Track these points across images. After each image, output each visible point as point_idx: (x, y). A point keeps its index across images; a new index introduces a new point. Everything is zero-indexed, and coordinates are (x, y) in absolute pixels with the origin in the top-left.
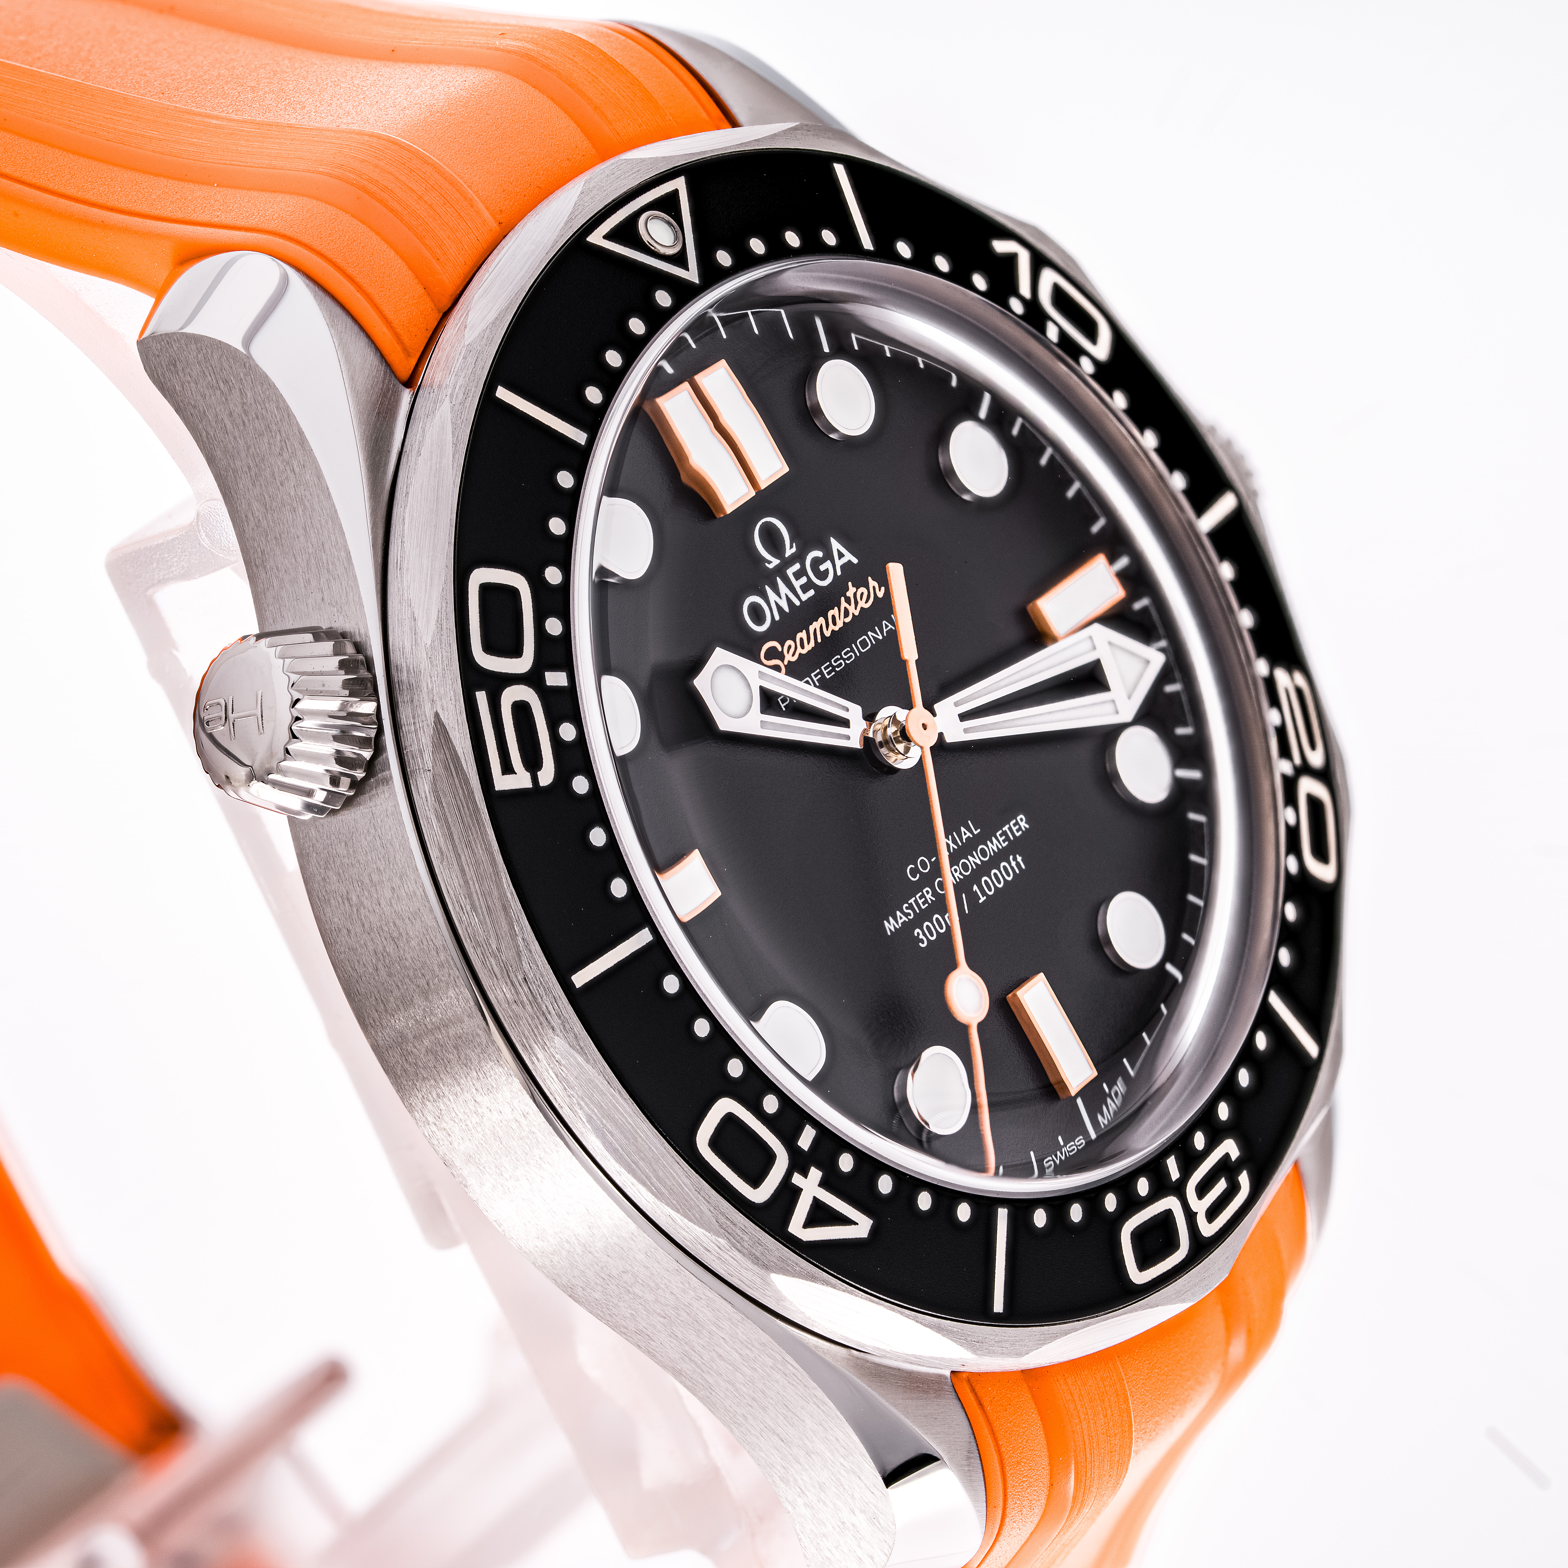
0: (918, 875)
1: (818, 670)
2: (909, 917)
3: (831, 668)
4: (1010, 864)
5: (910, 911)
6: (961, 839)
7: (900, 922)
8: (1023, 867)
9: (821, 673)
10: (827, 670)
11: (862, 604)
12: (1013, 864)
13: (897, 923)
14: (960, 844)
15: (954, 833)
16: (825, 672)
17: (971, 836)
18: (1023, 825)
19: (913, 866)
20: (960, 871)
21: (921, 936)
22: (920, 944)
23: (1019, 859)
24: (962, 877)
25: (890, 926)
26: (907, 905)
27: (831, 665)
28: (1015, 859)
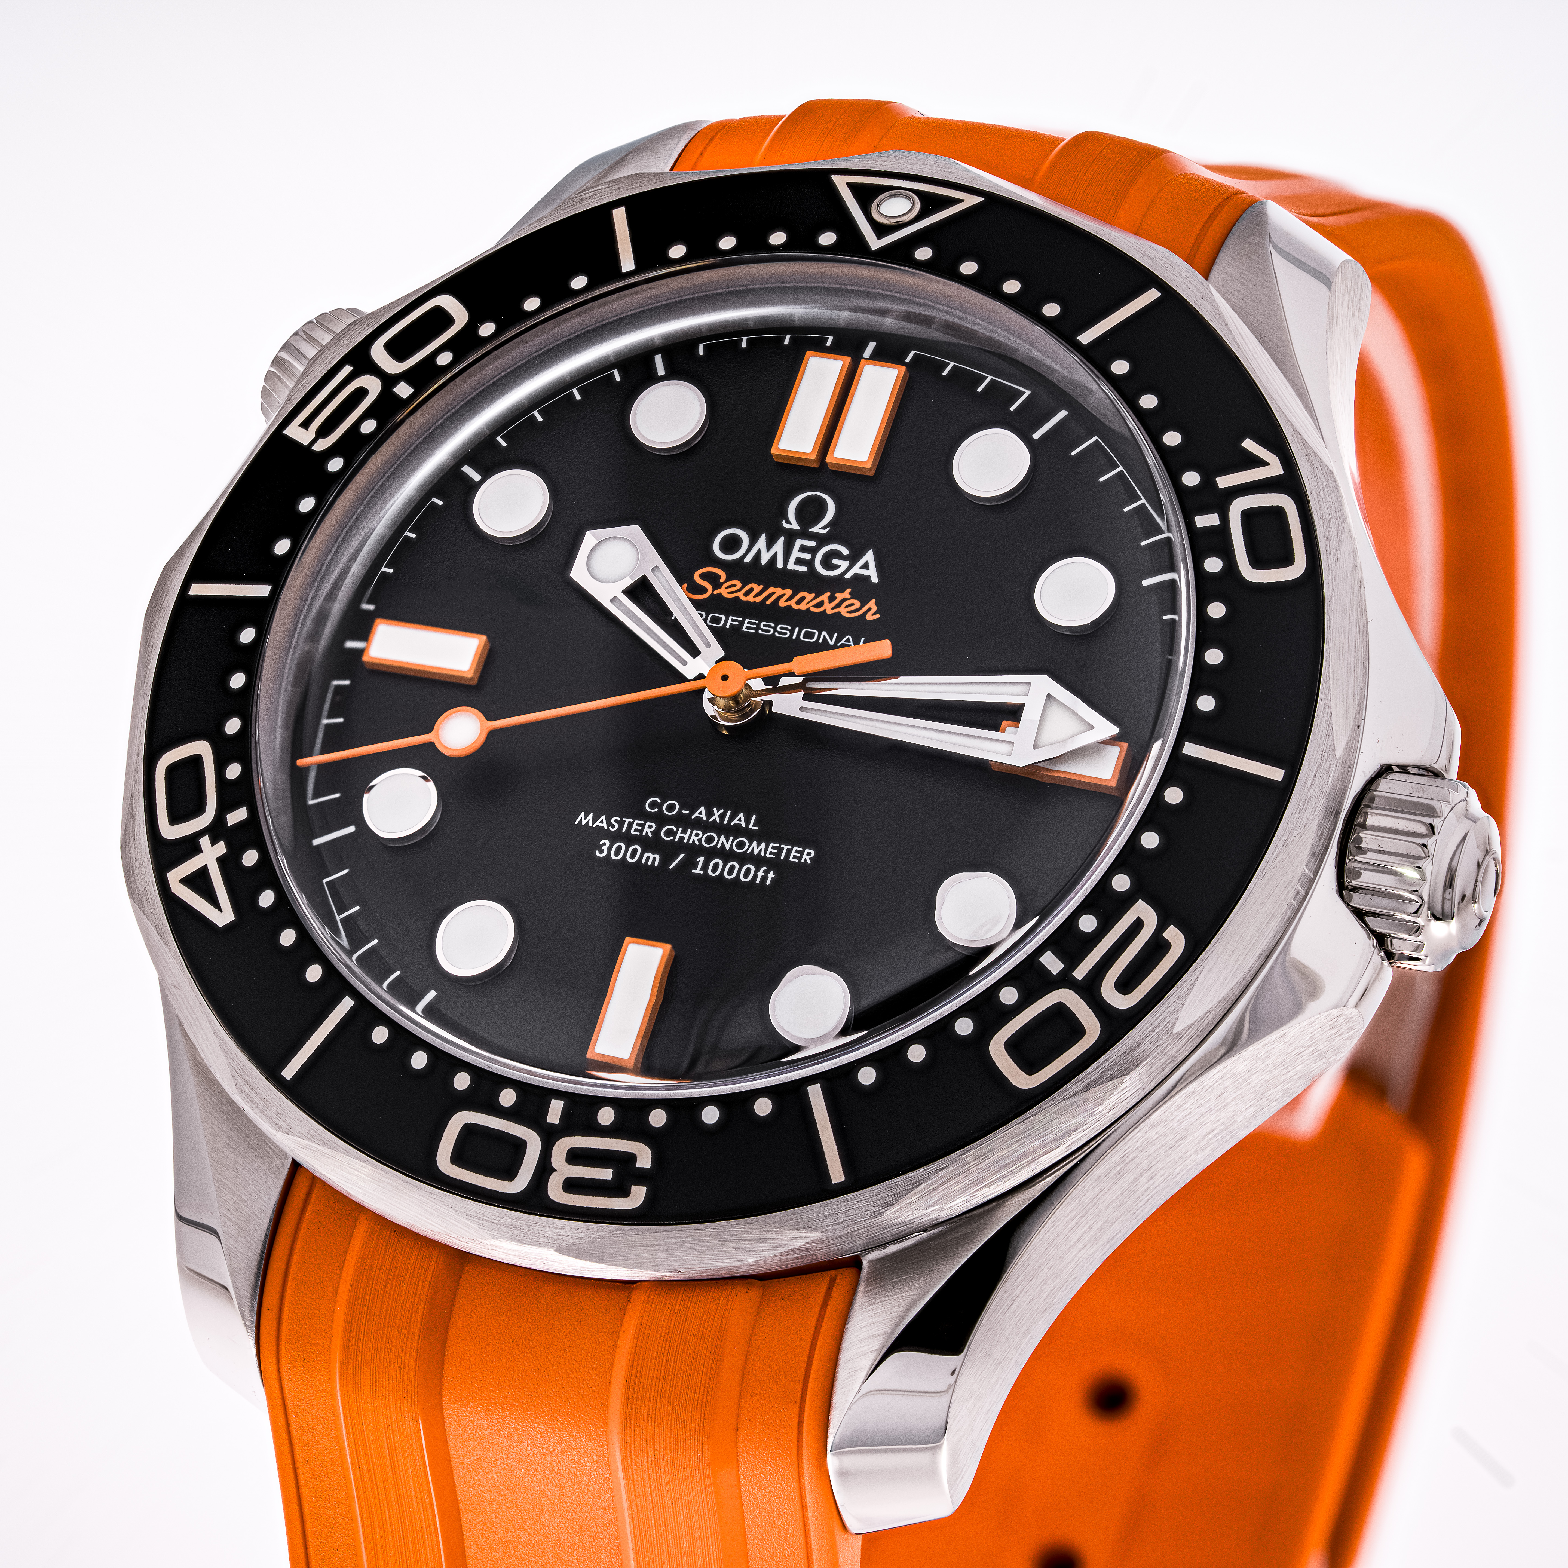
0: (656, 810)
1: (741, 619)
2: (610, 828)
3: (755, 626)
4: (757, 870)
5: (616, 826)
6: (732, 818)
7: (597, 823)
8: (768, 883)
9: (742, 623)
10: (749, 625)
11: (843, 611)
12: (761, 874)
13: (593, 823)
14: (725, 822)
15: (729, 812)
16: (746, 624)
17: (744, 826)
18: (806, 858)
19: (659, 801)
20: (701, 838)
21: (605, 848)
22: (597, 853)
23: (771, 875)
24: (697, 843)
25: (584, 819)
26: (619, 819)
27: (758, 625)
28: (767, 872)
